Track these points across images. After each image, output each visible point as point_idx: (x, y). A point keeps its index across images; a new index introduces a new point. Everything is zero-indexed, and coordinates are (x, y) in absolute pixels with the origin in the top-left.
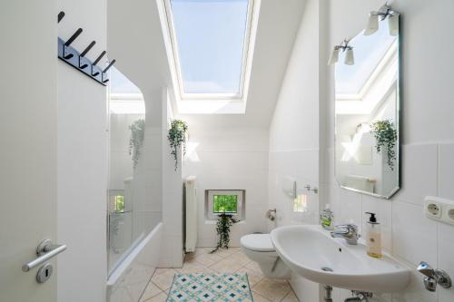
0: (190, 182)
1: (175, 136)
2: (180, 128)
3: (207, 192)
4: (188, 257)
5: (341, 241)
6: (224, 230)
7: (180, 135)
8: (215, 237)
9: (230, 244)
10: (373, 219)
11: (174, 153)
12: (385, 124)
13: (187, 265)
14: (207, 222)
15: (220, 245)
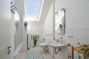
0: (29, 34)
1: (26, 25)
2: (26, 23)
3: (32, 36)
4: (28, 49)
5: (57, 42)
6: (35, 43)
7: (27, 25)
8: (33, 45)
9: (36, 46)
10: (61, 38)
11: (26, 28)
12: (61, 24)
13: (28, 51)
14: (32, 42)
15: (34, 46)
